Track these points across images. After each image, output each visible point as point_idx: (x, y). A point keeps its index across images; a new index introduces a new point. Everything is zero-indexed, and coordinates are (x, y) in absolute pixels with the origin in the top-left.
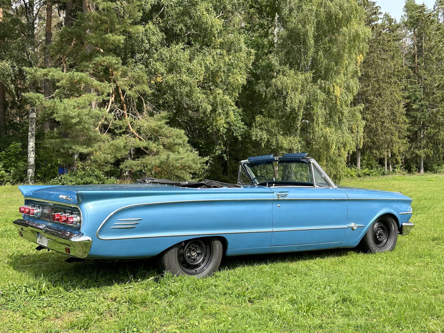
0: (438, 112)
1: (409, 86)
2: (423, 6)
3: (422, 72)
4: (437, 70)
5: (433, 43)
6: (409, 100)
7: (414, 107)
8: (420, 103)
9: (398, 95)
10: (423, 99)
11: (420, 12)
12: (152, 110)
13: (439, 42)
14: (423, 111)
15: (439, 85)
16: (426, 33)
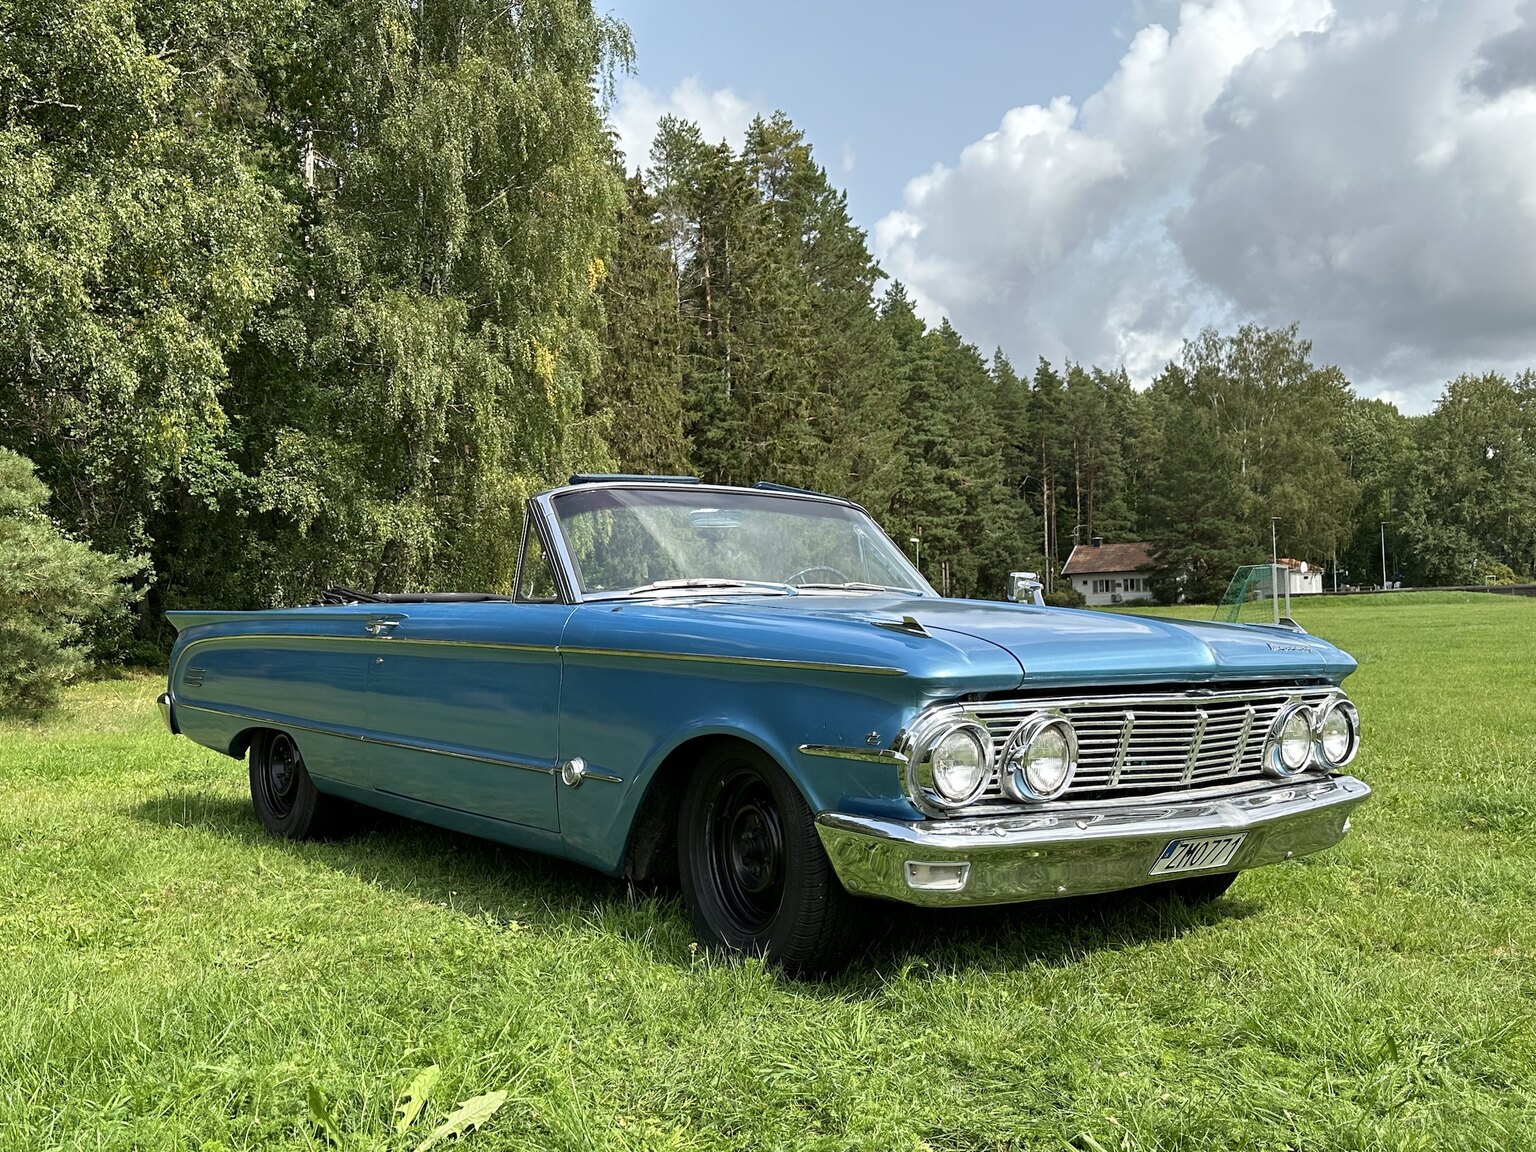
0: (771, 450)
1: (696, 375)
2: (724, 148)
3: (728, 337)
4: (763, 334)
5: (752, 259)
6: (700, 414)
7: (710, 435)
8: (726, 425)
9: (672, 398)
10: (731, 413)
11: (717, 167)
13: (768, 254)
14: (733, 447)
15: (772, 375)
16: (734, 229)
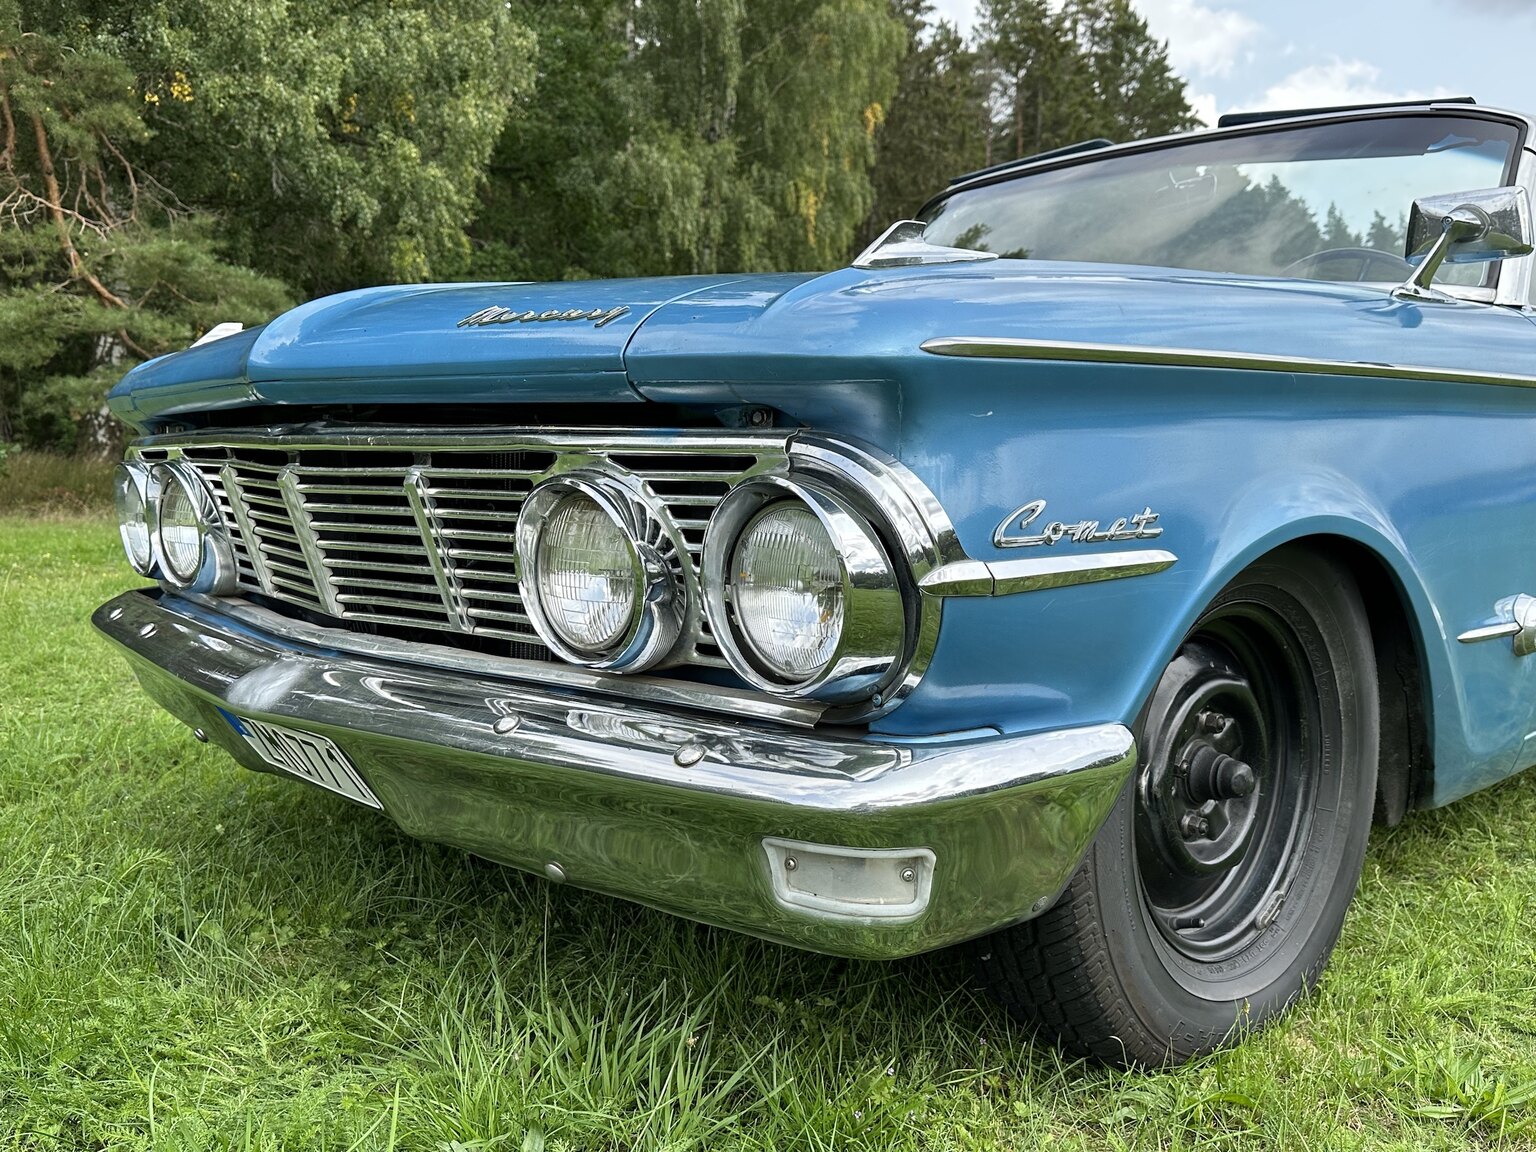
12: (160, 205)
